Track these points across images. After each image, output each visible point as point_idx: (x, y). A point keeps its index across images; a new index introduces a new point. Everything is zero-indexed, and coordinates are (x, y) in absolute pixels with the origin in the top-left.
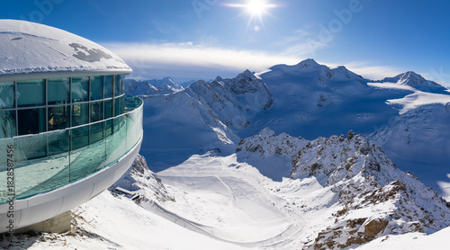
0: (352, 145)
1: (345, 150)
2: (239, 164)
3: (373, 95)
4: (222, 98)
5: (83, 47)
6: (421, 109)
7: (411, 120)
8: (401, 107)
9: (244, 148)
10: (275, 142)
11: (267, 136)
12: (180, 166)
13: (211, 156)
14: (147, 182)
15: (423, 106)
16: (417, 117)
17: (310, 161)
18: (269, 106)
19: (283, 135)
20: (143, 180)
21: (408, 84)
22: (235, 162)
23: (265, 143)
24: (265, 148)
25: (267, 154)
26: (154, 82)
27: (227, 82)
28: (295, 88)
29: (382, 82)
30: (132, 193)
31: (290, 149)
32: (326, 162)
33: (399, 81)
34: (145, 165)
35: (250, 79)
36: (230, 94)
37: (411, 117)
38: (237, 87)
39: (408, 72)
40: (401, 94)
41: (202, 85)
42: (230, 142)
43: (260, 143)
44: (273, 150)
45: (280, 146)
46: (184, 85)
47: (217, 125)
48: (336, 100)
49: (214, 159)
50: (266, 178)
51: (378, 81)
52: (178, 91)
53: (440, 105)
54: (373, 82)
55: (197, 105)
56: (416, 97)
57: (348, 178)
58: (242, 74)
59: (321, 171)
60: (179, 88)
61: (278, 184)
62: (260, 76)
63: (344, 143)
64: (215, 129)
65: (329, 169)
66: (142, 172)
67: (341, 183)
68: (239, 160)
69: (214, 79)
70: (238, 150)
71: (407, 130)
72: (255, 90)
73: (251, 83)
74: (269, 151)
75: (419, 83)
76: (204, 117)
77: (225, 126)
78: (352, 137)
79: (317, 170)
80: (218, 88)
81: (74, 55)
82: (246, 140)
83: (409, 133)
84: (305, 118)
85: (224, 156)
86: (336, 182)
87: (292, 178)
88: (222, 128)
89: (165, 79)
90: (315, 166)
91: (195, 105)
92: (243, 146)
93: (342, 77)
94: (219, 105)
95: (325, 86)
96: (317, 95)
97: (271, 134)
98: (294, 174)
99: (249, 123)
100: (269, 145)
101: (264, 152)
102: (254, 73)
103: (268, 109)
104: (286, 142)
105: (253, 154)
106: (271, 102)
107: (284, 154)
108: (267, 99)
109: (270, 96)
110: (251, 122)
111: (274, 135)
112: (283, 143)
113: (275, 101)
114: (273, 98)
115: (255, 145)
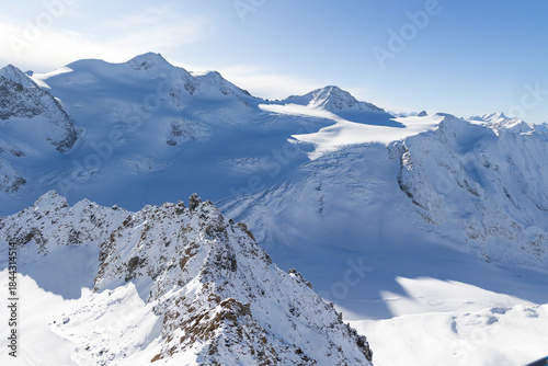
0: (195, 221)
1: (184, 229)
3: (268, 126)
6: (345, 152)
7: (326, 172)
8: (311, 147)
10: (68, 220)
11: (52, 209)
15: (349, 147)
16: (337, 166)
17: (126, 253)
18: (69, 145)
19: (82, 205)
21: (326, 108)
23: (48, 222)
24: (46, 233)
25: (51, 246)
28: (123, 109)
29: (283, 103)
31: (97, 231)
32: (153, 253)
33: (312, 102)
37: (327, 166)
39: (328, 87)
40: (314, 125)
43: (37, 224)
44: (64, 235)
45: (77, 227)
48: (202, 134)
50: (50, 294)
51: (277, 102)
53: (378, 145)
54: (267, 102)
56: (338, 130)
57: (181, 283)
59: (144, 271)
61: (71, 306)
62: (46, 81)
63: (183, 216)
65: (157, 266)
67: (169, 295)
71: (318, 189)
72: (35, 112)
73: (24, 97)
74: (55, 236)
75: (345, 107)
78: (196, 205)
79: (138, 270)
82: (8, 221)
83: (321, 194)
84: (143, 166)
86: (163, 293)
87: (96, 290)
90: (135, 262)
93: (213, 92)
95: (182, 107)
96: (166, 124)
97: (59, 205)
98: (100, 281)
99: (24, 182)
100: (55, 226)
101: (45, 241)
102: (31, 73)
103: (68, 151)
104: (88, 218)
105: (24, 249)
106: (73, 137)
107: (85, 242)
108: (64, 131)
109: (72, 125)
110: (27, 179)
111: (65, 206)
112: (82, 221)
113: (82, 135)
114: (76, 128)
115: (26, 230)
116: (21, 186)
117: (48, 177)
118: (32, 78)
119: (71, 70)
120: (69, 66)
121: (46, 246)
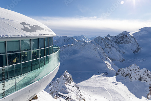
2: (117, 83)
4: (110, 46)
5: (28, 25)
9: (120, 74)
10: (139, 73)
11: (134, 69)
12: (88, 80)
13: (103, 76)
14: (73, 89)
18: (137, 52)
19: (144, 70)
20: (71, 88)
22: (115, 81)
23: (133, 72)
24: (132, 75)
25: (133, 79)
26: (76, 37)
27: (113, 37)
30: (65, 95)
31: (149, 79)
34: (72, 79)
35: (127, 36)
36: (114, 44)
38: (119, 40)
41: (100, 39)
42: (113, 69)
43: (130, 72)
44: (137, 77)
45: (142, 76)
46: (91, 39)
47: (106, 60)
49: (104, 78)
50: (131, 94)
52: (88, 42)
55: (97, 49)
58: (122, 33)
60: (89, 40)
62: (133, 34)
64: (105, 62)
66: (70, 83)
68: (117, 80)
69: (106, 36)
70: (117, 74)
72: (129, 42)
73: (127, 38)
74: (135, 77)
76: (100, 55)
77: (111, 61)
80: (108, 41)
81: (22, 29)
82: (122, 69)
85: (110, 77)
88: (109, 61)
89: (82, 36)
91: (96, 49)
92: (120, 73)
94: (108, 50)
99: (124, 60)
100: (135, 74)
101: (131, 78)
102: (129, 32)
103: (136, 53)
104: (146, 74)
105: (125, 78)
106: (138, 49)
107: (144, 81)
108: (136, 48)
109: (138, 46)
110: (125, 60)
111: (138, 69)
112: (144, 75)
113: (141, 49)
114: (140, 47)
115: (126, 73)
116: (123, 61)
117: (130, 60)
118: (129, 34)
119: (140, 31)
120: (140, 30)
121: (132, 79)
